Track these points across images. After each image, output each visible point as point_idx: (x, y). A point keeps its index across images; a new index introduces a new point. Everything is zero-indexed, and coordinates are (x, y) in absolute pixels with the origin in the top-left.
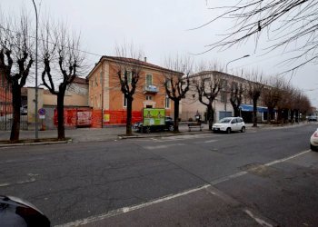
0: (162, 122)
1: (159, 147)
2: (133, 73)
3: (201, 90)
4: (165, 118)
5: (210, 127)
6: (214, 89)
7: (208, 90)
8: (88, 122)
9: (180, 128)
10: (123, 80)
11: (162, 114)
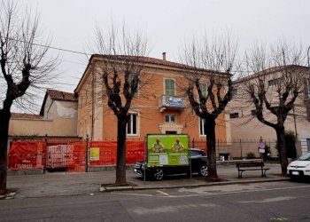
0: (183, 160)
1: (159, 210)
2: (127, 74)
3: (259, 99)
4: (190, 152)
5: (284, 169)
6: (286, 95)
7: (273, 98)
8: (65, 162)
9: (220, 171)
10: (112, 86)
11: (184, 145)
